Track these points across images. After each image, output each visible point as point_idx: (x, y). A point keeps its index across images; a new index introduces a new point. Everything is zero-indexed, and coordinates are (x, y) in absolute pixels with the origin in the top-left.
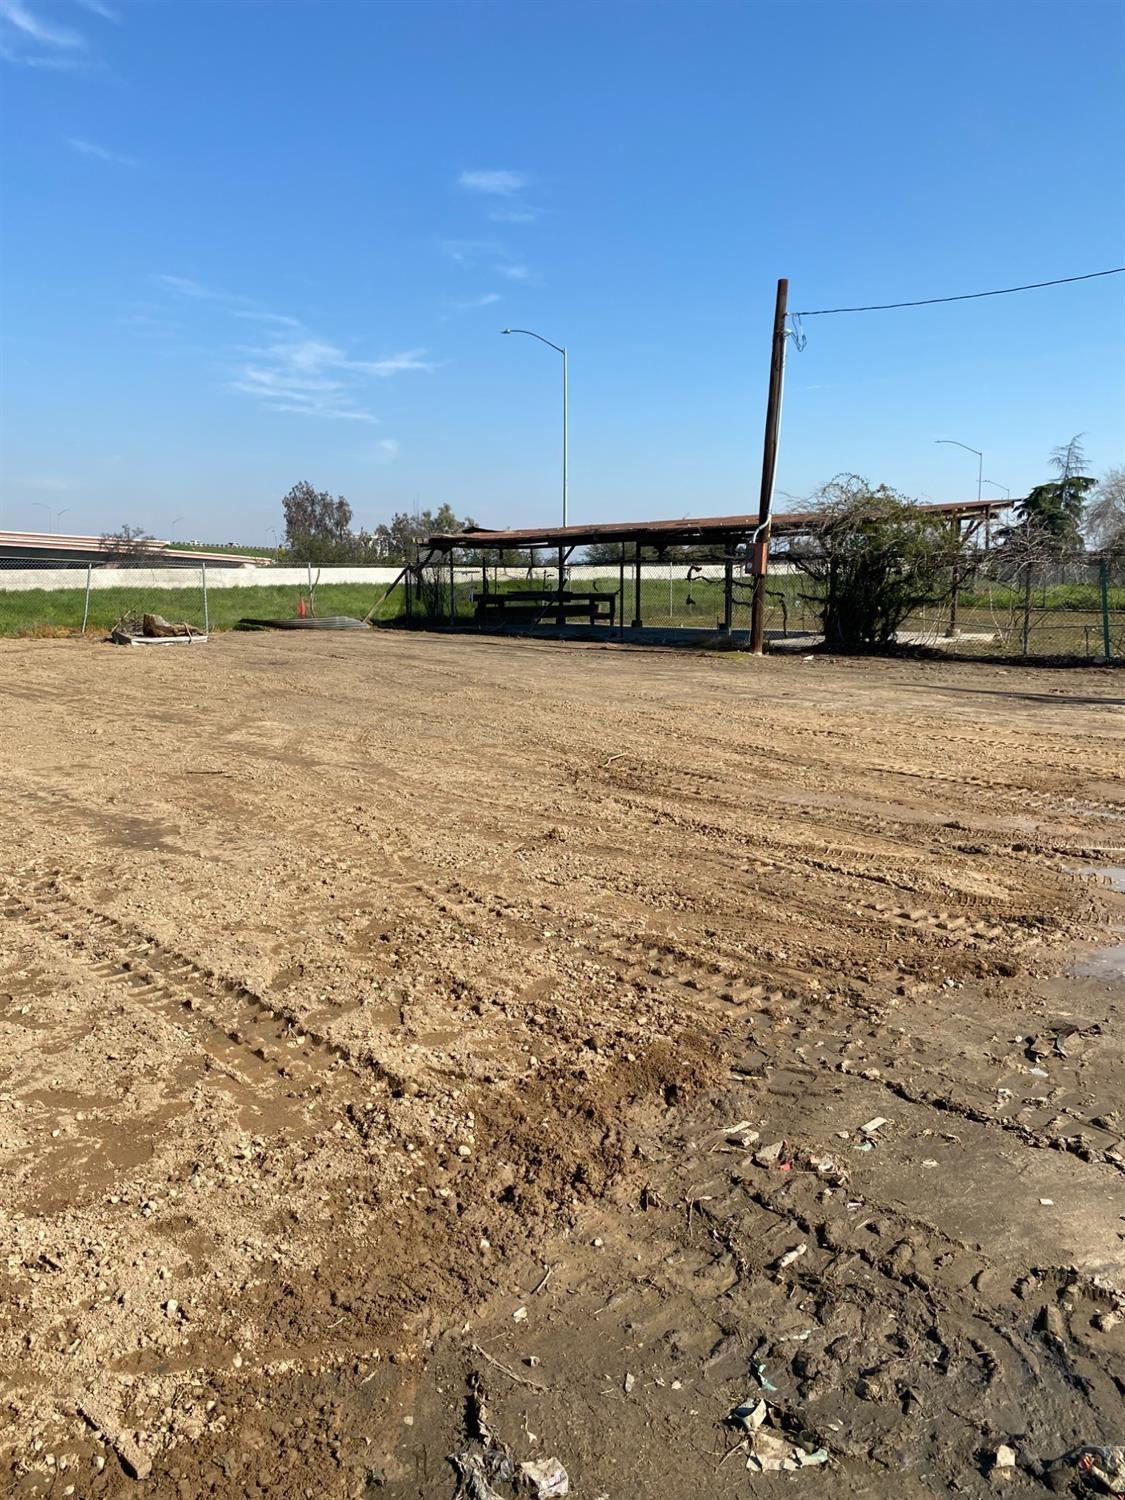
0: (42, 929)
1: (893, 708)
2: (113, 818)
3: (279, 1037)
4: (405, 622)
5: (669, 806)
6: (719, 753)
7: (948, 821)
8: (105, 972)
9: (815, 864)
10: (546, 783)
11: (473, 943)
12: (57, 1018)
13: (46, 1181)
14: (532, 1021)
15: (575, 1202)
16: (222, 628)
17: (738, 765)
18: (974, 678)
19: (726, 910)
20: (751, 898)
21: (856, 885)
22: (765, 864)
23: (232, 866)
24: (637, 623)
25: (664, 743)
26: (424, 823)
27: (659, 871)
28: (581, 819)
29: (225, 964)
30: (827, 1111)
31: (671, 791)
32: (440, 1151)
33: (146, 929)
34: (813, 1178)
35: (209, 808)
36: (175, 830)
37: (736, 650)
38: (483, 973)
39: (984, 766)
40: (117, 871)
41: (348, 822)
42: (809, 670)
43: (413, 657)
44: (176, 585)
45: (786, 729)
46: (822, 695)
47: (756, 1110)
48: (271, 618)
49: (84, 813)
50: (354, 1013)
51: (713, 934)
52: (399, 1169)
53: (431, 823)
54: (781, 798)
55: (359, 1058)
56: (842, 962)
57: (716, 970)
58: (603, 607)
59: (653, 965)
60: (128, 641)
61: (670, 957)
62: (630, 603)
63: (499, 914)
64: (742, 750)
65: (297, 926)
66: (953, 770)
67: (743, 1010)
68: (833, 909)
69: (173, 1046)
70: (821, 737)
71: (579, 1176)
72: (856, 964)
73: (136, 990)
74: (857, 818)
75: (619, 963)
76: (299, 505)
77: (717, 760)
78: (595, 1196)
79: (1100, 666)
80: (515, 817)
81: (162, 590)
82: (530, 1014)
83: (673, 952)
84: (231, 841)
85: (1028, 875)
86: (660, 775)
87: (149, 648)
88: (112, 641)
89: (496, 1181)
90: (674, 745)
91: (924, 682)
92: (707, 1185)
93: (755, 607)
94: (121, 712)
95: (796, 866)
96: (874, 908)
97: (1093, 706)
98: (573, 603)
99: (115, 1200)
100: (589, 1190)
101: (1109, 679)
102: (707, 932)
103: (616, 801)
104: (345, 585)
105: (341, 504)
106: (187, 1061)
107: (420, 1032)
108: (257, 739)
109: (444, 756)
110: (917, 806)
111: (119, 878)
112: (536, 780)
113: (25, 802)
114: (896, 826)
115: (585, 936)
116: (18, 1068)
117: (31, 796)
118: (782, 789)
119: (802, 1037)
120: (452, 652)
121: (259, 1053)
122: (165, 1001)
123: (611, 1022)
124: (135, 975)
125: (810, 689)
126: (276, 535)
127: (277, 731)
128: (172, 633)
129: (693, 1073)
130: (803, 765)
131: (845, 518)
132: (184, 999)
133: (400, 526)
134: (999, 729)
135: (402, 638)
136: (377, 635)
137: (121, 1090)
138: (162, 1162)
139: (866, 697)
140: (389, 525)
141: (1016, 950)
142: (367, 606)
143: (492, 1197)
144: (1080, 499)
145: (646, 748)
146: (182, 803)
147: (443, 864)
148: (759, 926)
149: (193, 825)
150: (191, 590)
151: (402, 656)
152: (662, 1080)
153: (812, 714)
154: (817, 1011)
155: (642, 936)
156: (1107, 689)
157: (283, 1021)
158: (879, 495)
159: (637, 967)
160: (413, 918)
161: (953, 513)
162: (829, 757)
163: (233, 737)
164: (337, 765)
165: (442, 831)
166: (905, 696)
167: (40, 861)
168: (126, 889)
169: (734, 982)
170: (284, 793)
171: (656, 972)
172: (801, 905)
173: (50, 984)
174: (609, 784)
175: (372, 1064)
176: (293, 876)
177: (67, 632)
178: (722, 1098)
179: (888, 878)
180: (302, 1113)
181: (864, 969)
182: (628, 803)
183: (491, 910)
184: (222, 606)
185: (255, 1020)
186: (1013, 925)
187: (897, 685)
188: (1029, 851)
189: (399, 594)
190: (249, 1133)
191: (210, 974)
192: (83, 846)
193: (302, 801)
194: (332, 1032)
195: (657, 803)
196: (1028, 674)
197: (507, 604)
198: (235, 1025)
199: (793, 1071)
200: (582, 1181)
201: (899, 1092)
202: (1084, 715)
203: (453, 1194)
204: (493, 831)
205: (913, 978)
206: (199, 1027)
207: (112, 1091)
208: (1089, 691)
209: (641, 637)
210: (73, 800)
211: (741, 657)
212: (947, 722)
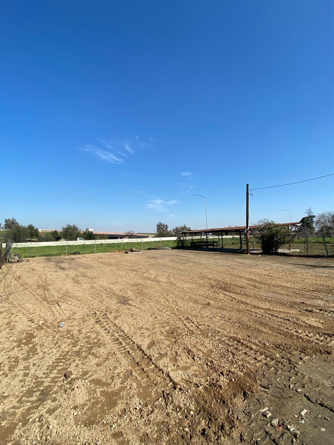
0: (102, 327)
1: (281, 268)
2: (120, 296)
3: (148, 364)
4: (178, 248)
5: (234, 296)
6: (243, 280)
7: (301, 301)
8: (113, 341)
9: (271, 315)
10: (206, 288)
11: (192, 336)
12: (101, 355)
13: (90, 413)
14: (207, 364)
15: (222, 437)
16: (145, 250)
17: (248, 284)
18: (298, 261)
19: (252, 329)
20: (257, 325)
21: (282, 321)
22: (259, 314)
23: (142, 310)
24: (222, 247)
25: (231, 278)
26: (181, 299)
27: (235, 315)
28: (215, 299)
29: (138, 340)
30: (289, 405)
31: (234, 291)
32: (185, 412)
33: (123, 328)
34: (289, 433)
35: (138, 293)
36: (131, 300)
37: (244, 253)
38: (195, 347)
39: (306, 285)
40: (119, 311)
41: (165, 298)
42: (260, 259)
43: (179, 256)
44: (137, 241)
45: (258, 274)
46: (264, 265)
47: (269, 402)
48: (153, 247)
49: (115, 294)
50: (165, 358)
51: (249, 336)
52: (175, 419)
53: (183, 299)
54: (260, 294)
55: (166, 374)
56: (284, 347)
57: (252, 349)
58: (215, 244)
59: (236, 347)
60: (128, 253)
61: (240, 344)
62: (221, 243)
63: (198, 327)
64: (249, 280)
65: (154, 328)
66: (298, 286)
67: (260, 363)
68: (278, 329)
69: (124, 366)
70: (266, 277)
71: (222, 427)
72: (287, 348)
73: (118, 347)
74: (279, 300)
75: (227, 345)
76: (159, 226)
77: (243, 283)
78: (227, 435)
79: (326, 257)
80: (200, 298)
81: (135, 243)
82: (207, 362)
83: (240, 342)
84: (142, 303)
85: (326, 319)
86: (231, 287)
87: (132, 254)
88: (125, 253)
89: (200, 426)
90: (233, 278)
91: (286, 262)
92: (259, 433)
93: (247, 245)
94: (125, 269)
95: (267, 315)
96: (288, 329)
97: (328, 268)
98: (209, 243)
99: (105, 422)
100: (226, 432)
101: (329, 260)
102: (248, 335)
103: (222, 294)
104: (167, 240)
105: (166, 225)
106: (127, 372)
107: (180, 366)
108: (148, 275)
109: (185, 280)
110: (293, 297)
111: (119, 313)
112: (204, 287)
113: (104, 291)
114: (289, 303)
115: (218, 336)
116: (91, 371)
117: (106, 290)
118: (260, 291)
119: (277, 374)
120: (186, 254)
121: (143, 369)
122: (124, 351)
123: (227, 366)
124: (119, 342)
125: (261, 264)
126: (155, 231)
127: (153, 273)
128: (136, 251)
129: (250, 388)
130: (263, 284)
131: (264, 227)
132: (128, 350)
133: (177, 229)
134: (307, 275)
135: (177, 251)
136: (173, 250)
137: (111, 381)
138: (118, 408)
139: (275, 266)
140: (175, 229)
141: (329, 345)
142: (171, 244)
143: (199, 432)
144: (313, 220)
145: (228, 279)
146: (134, 292)
147: (185, 311)
148: (260, 334)
149: (135, 298)
150: (140, 242)
151: (177, 255)
152: (242, 389)
153: (263, 270)
154: (280, 365)
155: (232, 337)
156: (330, 263)
157: (149, 359)
158: (272, 223)
159: (232, 347)
160: (179, 327)
161: (288, 225)
162: (269, 282)
163: (145, 275)
164: (164, 282)
165: (185, 301)
166: (283, 265)
167: (105, 307)
168: (120, 316)
169: (257, 353)
170: (153, 290)
171: (237, 349)
172: (270, 328)
173: (101, 344)
174: (220, 289)
175: (169, 376)
176: (154, 314)
177: (118, 251)
178: (259, 398)
179: (290, 320)
180: (152, 392)
181: (290, 350)
182: (225, 294)
183: (196, 326)
184: (145, 245)
185: (143, 358)
186: (326, 336)
187: (280, 263)
188: (324, 311)
189: (176, 242)
190: (139, 399)
191: (134, 343)
192: (113, 304)
193: (157, 292)
194: (160, 364)
195: (231, 294)
196: (310, 259)
197: (197, 244)
198: (139, 360)
199: (277, 387)
200: (224, 430)
201: (308, 399)
202: (326, 270)
203: (189, 430)
204: (196, 302)
205: (303, 354)
206: (130, 359)
207: (109, 381)
208: (325, 264)
209: (224, 251)
210: (113, 291)
211: (245, 255)
212: (294, 273)
